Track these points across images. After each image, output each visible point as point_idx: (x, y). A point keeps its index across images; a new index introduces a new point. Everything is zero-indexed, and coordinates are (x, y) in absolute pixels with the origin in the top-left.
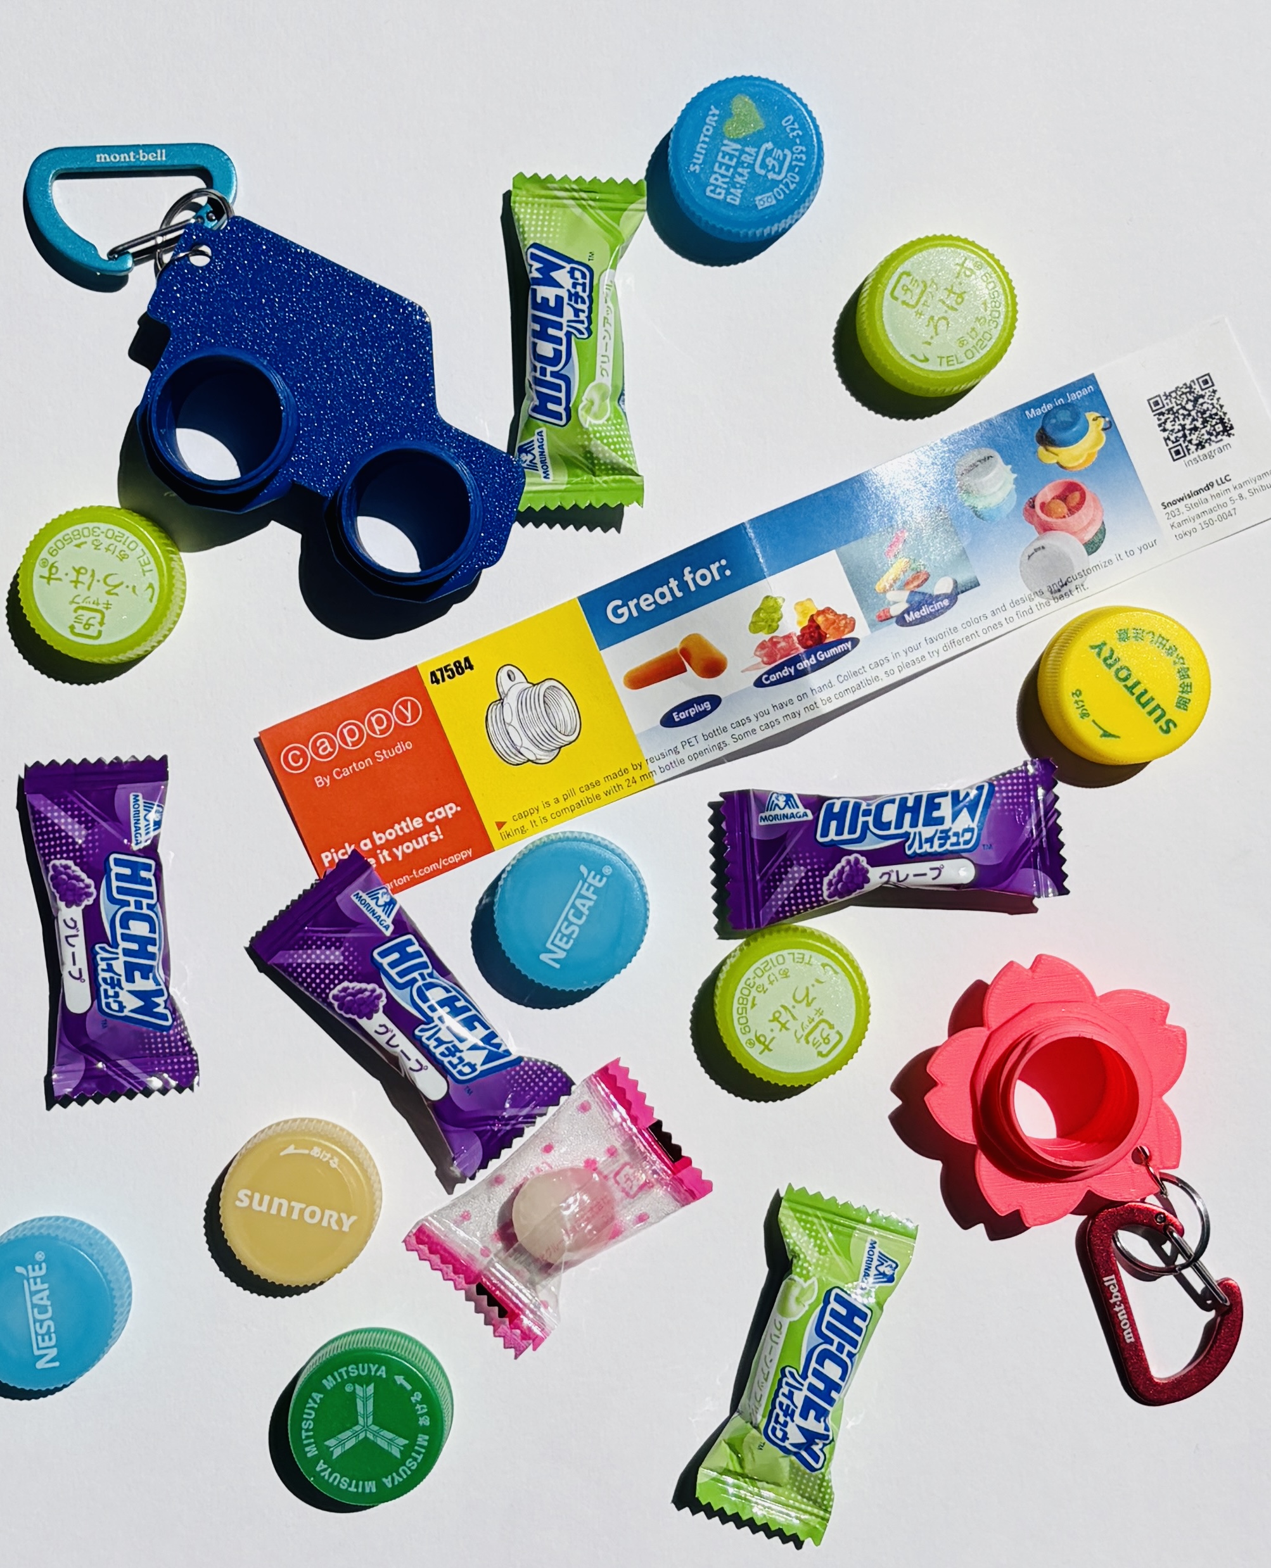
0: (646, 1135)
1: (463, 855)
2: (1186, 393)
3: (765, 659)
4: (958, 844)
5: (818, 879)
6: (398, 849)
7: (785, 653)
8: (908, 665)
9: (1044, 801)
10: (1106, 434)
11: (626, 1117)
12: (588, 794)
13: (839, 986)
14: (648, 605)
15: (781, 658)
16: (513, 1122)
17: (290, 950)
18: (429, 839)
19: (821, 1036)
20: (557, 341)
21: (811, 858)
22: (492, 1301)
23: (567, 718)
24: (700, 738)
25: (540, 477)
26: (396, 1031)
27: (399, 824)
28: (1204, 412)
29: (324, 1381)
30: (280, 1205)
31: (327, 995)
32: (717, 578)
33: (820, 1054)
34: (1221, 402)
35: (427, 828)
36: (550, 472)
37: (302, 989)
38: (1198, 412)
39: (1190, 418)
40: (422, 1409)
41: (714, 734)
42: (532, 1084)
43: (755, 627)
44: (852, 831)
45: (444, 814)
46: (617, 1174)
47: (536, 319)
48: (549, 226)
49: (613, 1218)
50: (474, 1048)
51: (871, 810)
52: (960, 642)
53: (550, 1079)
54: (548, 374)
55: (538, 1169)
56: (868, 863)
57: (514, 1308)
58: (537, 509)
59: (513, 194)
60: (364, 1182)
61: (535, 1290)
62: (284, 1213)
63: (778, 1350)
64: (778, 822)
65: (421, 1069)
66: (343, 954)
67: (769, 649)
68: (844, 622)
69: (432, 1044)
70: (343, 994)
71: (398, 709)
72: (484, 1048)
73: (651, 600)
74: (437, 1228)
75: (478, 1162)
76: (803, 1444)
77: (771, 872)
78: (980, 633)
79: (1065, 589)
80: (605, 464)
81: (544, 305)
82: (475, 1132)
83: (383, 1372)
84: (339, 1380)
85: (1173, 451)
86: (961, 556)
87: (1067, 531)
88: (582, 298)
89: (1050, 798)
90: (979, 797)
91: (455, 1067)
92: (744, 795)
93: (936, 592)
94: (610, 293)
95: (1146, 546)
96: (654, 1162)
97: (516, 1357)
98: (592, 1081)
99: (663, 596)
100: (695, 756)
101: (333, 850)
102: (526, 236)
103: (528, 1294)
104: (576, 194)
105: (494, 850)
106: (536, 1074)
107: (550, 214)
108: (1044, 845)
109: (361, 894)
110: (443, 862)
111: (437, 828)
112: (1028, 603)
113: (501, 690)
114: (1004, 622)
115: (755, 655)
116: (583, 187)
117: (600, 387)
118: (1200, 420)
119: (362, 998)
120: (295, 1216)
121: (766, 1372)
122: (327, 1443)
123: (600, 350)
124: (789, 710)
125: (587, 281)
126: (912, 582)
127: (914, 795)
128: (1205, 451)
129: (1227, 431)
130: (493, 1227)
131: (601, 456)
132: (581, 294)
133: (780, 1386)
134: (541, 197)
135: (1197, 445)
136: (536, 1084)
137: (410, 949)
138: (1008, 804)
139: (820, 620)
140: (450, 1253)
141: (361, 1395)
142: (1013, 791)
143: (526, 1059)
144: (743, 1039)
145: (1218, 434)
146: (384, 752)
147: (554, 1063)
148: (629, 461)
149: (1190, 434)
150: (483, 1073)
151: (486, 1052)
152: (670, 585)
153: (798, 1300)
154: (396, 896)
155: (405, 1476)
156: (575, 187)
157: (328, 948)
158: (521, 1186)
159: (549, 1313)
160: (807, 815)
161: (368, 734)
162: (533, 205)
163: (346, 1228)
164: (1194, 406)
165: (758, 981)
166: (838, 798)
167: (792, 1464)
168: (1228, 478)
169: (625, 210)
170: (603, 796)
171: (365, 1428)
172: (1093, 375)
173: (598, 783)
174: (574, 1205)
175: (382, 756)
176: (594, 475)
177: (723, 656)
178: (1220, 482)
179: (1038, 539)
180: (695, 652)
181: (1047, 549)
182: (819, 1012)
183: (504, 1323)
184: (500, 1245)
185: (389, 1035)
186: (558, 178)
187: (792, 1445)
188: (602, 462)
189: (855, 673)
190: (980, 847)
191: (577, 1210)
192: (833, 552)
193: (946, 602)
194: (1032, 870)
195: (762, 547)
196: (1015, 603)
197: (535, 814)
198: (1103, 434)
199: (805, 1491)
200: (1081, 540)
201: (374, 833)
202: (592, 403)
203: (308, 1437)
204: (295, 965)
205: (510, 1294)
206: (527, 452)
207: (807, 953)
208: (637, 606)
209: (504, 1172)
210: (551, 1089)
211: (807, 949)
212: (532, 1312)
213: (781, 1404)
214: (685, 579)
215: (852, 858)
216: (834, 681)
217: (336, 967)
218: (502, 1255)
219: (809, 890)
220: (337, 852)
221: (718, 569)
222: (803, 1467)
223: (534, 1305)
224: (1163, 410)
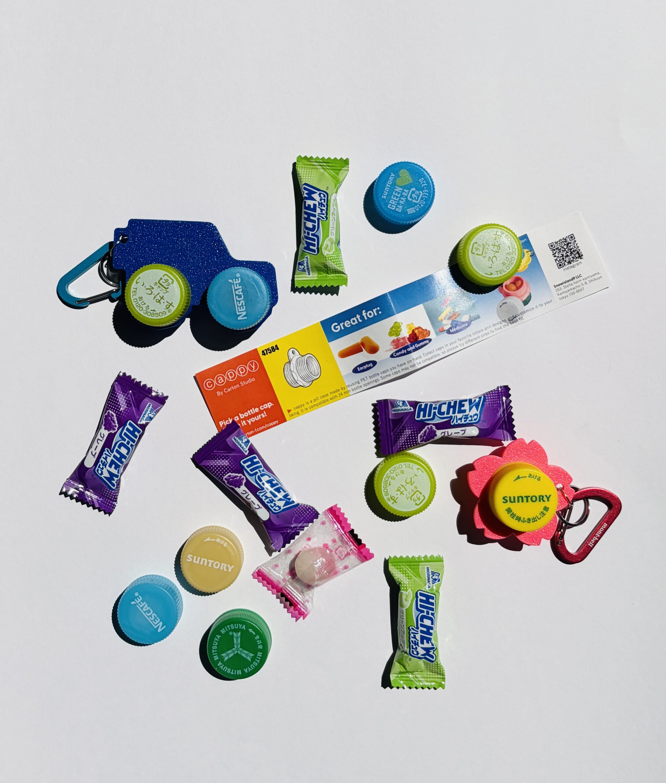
0: (348, 535)
1: (274, 423)
2: (564, 242)
3: (395, 347)
4: (472, 420)
5: (416, 435)
6: (249, 420)
7: (403, 344)
8: (451, 349)
9: (506, 402)
10: (532, 258)
11: (339, 527)
12: (324, 399)
13: (423, 476)
14: (348, 325)
15: (401, 346)
16: (295, 529)
17: (208, 460)
18: (261, 416)
19: (417, 497)
20: (314, 221)
21: (413, 426)
22: (287, 600)
23: (315, 369)
24: (368, 378)
25: (307, 274)
26: (250, 493)
27: (250, 410)
28: (571, 249)
29: (221, 631)
30: (204, 561)
31: (223, 478)
32: (376, 314)
33: (416, 504)
34: (578, 245)
35: (261, 412)
36: (311, 273)
37: (213, 475)
38: (569, 249)
39: (566, 252)
40: (259, 642)
41: (374, 376)
42: (303, 514)
43: (391, 334)
44: (429, 415)
45: (267, 407)
46: (337, 549)
47: (306, 213)
48: (311, 176)
49: (334, 568)
50: (280, 500)
51: (436, 407)
52: (472, 340)
53: (310, 512)
54: (310, 234)
55: (305, 547)
56: (436, 428)
57: (296, 603)
58: (306, 287)
59: (297, 163)
60: (237, 552)
61: (304, 596)
62: (205, 564)
63: (405, 620)
64: (399, 412)
65: (259, 508)
66: (229, 462)
67: (396, 343)
68: (426, 332)
69: (264, 498)
70: (229, 478)
71: (249, 365)
72: (284, 500)
73: (349, 323)
74: (266, 571)
75: (281, 545)
76: (425, 653)
77: (397, 432)
78: (480, 337)
79: (515, 319)
80: (332, 269)
81: (309, 207)
82: (281, 533)
83: (244, 627)
84: (227, 630)
85: (558, 264)
86: (472, 306)
87: (516, 296)
88: (324, 205)
89: (508, 401)
90: (479, 401)
91: (272, 507)
92: (386, 401)
93: (462, 321)
94: (335, 203)
95: (548, 303)
96: (351, 546)
97: (296, 621)
98: (326, 513)
99: (354, 321)
100: (365, 385)
101: (224, 421)
102: (302, 180)
103: (301, 597)
104: (321, 164)
105: (286, 421)
106: (304, 510)
107: (311, 172)
108: (506, 420)
109: (236, 438)
110: (267, 426)
111: (264, 412)
112: (500, 325)
113: (289, 358)
114: (490, 332)
115: (391, 345)
116: (325, 161)
117: (330, 239)
118: (569, 252)
119: (236, 480)
120: (210, 565)
121: (403, 631)
122: (222, 655)
123: (331, 225)
124: (404, 367)
125: (326, 198)
126: (453, 316)
127: (454, 401)
128: (571, 265)
129: (580, 257)
130: (287, 570)
131: (331, 266)
132: (323, 203)
133: (410, 635)
134: (307, 165)
135: (568, 262)
136: (305, 514)
137: (255, 460)
138: (491, 404)
139: (416, 331)
140: (270, 580)
141: (236, 636)
142: (493, 399)
143: (300, 504)
144: (386, 498)
145: (577, 258)
146: (244, 382)
147: (311, 506)
148: (342, 269)
149: (565, 258)
150: (284, 510)
151: (285, 501)
152: (357, 317)
153: (406, 600)
154: (250, 439)
155: (253, 668)
156: (321, 161)
157: (223, 459)
158: (298, 554)
159: (309, 604)
160: (411, 409)
161: (238, 375)
162: (305, 168)
163: (230, 571)
164: (567, 247)
165: (392, 475)
166: (423, 402)
167: (424, 662)
168: (581, 276)
169: (340, 170)
170: (329, 400)
171: (237, 649)
172: (526, 235)
173: (327, 395)
174: (319, 562)
175: (243, 384)
176: (328, 274)
177: (377, 345)
178: (577, 277)
179: (504, 299)
180: (367, 344)
181: (507, 303)
182: (416, 487)
183: (291, 608)
184: (290, 577)
185: (247, 494)
186: (314, 158)
187: (422, 655)
188: (331, 269)
189: (430, 353)
190: (481, 421)
191: (321, 565)
192: (422, 305)
193: (466, 325)
194: (501, 430)
195: (394, 303)
196: (494, 325)
197: (303, 407)
198: (530, 258)
199: (432, 670)
200: (521, 300)
201: (240, 414)
202: (328, 246)
203: (215, 652)
204: (210, 466)
205: (294, 597)
206: (302, 265)
207: (411, 464)
208: (344, 325)
209: (291, 548)
210: (310, 516)
211: (411, 462)
212: (303, 604)
213: (412, 641)
214: (363, 315)
215: (429, 426)
216: (422, 356)
217: (226, 467)
218: (291, 580)
219: (412, 439)
220: (225, 421)
221: (376, 311)
222: (429, 662)
223: (303, 601)
224: (555, 248)
